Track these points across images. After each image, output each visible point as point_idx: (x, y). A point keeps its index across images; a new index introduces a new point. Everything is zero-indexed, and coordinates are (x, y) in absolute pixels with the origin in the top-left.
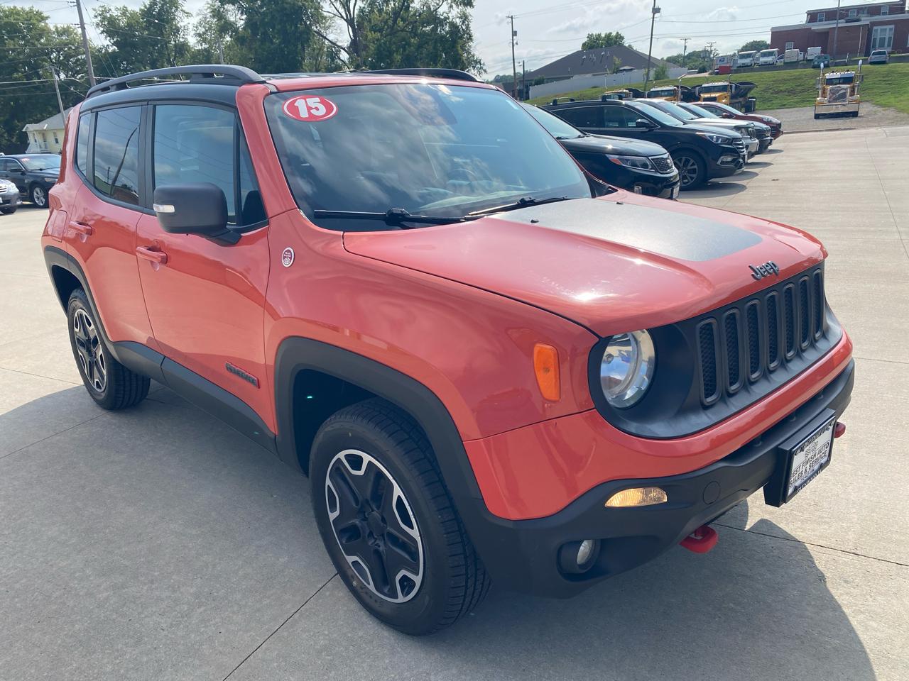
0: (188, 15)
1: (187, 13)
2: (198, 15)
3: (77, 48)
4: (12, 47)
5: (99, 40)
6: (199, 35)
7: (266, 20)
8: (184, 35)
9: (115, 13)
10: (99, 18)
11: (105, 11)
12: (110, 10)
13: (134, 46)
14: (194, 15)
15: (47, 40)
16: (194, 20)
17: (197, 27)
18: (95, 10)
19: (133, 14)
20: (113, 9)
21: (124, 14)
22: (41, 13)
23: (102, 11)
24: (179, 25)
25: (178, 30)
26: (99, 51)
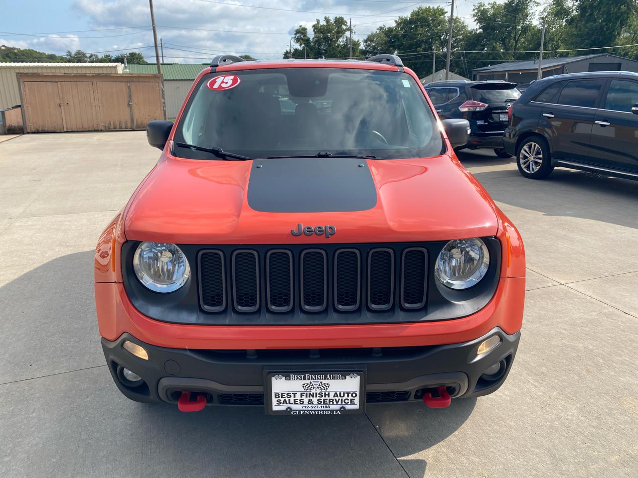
0: (538, 4)
1: (537, 3)
2: (545, 4)
3: (458, 31)
4: (421, 32)
5: (473, 26)
6: (543, 18)
7: (595, 4)
8: (530, 19)
9: (487, 6)
10: (476, 11)
11: (481, 5)
12: (484, 5)
13: (493, 28)
14: (542, 3)
15: (442, 27)
16: (541, 8)
17: (542, 13)
18: (474, 6)
19: (500, 6)
20: (486, 5)
21: (493, 7)
22: (443, 10)
23: (479, 6)
24: (529, 13)
25: (527, 15)
26: (471, 33)
